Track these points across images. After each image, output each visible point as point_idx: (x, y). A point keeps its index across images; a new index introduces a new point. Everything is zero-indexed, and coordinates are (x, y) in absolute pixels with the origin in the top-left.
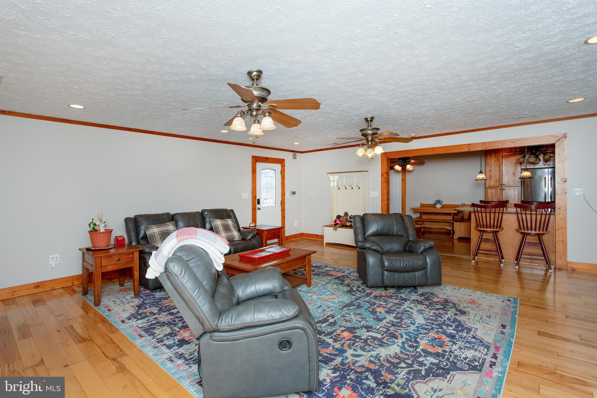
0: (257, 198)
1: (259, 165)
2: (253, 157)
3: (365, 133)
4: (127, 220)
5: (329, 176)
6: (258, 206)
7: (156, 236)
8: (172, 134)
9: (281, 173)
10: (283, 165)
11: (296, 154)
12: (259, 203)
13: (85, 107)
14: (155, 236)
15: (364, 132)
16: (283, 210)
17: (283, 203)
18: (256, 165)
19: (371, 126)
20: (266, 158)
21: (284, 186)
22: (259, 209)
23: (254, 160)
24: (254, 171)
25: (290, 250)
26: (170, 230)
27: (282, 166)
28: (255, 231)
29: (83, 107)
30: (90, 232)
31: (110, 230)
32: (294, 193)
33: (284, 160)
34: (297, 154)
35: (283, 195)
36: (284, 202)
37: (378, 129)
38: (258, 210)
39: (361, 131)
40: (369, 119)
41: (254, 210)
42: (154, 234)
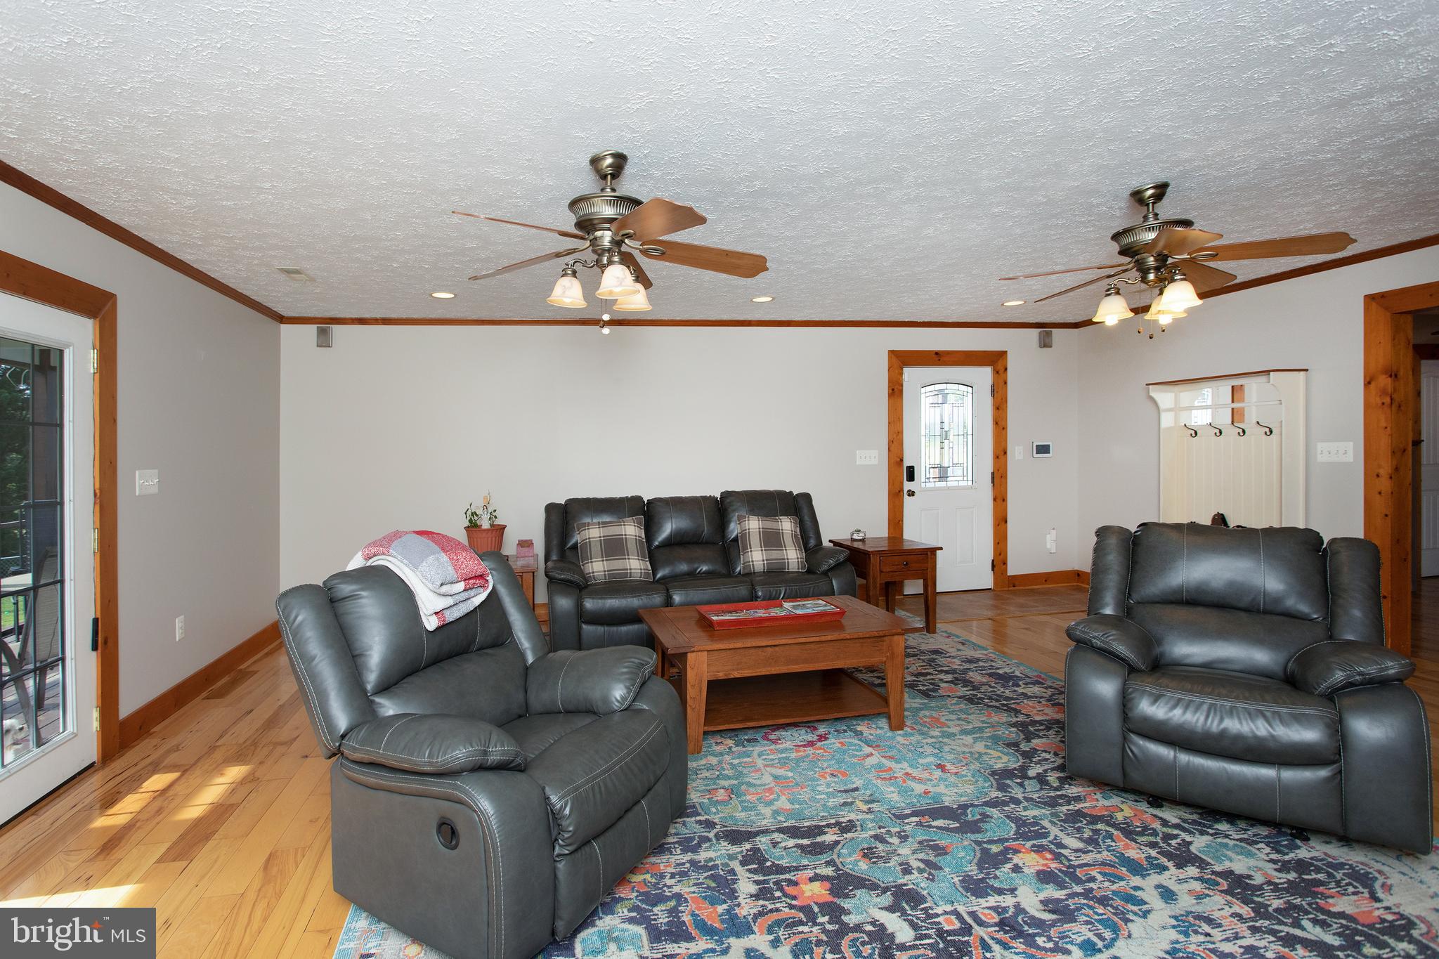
0: (907, 463)
1: (911, 375)
2: (893, 353)
3: (1128, 244)
4: (550, 508)
5: (1152, 394)
6: (908, 486)
7: (592, 545)
8: (665, 321)
9: (993, 391)
10: (1000, 367)
11: (1049, 334)
12: (911, 477)
13: (455, 295)
14: (590, 545)
15: (1126, 240)
16: (1000, 499)
17: (999, 478)
18: (901, 374)
19: (1156, 215)
20: (937, 353)
21: (1004, 428)
22: (911, 493)
23: (894, 359)
24: (896, 391)
25: (842, 613)
26: (625, 535)
27: (996, 372)
28: (842, 552)
29: (453, 296)
30: (467, 528)
31: (500, 527)
32: (1043, 449)
33: (1002, 355)
34: (1054, 331)
35: (1000, 454)
36: (1004, 476)
37: (1187, 223)
38: (909, 495)
39: (1116, 237)
40: (1150, 192)
41: (896, 497)
42: (590, 542)
